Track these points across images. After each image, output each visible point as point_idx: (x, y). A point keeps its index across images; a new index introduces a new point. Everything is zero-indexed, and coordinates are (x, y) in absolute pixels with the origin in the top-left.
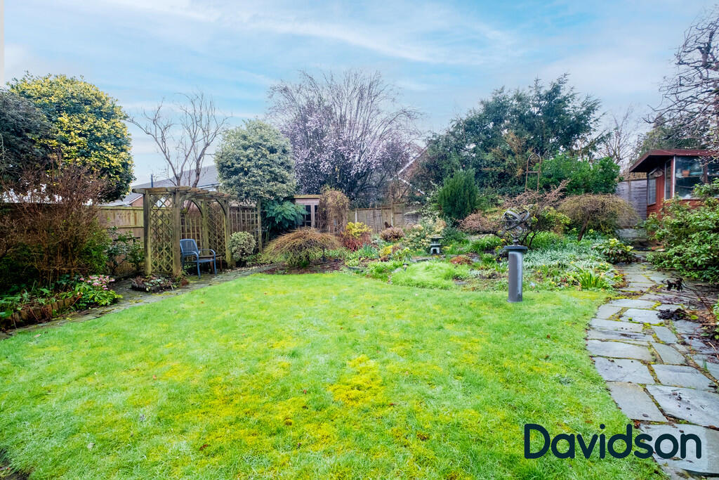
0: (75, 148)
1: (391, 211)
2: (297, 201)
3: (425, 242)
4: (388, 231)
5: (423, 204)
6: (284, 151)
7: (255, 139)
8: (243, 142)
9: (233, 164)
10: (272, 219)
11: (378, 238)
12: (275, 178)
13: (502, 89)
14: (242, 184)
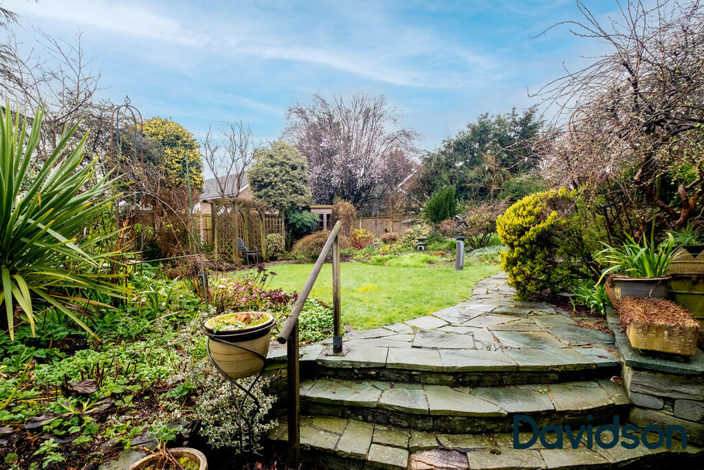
0: (175, 171)
1: (390, 219)
2: (312, 211)
3: (415, 242)
4: (386, 236)
5: (417, 214)
6: (303, 168)
7: (280, 158)
8: (270, 161)
9: (263, 179)
10: (294, 225)
11: (379, 241)
12: (296, 191)
13: (487, 114)
14: (271, 195)
